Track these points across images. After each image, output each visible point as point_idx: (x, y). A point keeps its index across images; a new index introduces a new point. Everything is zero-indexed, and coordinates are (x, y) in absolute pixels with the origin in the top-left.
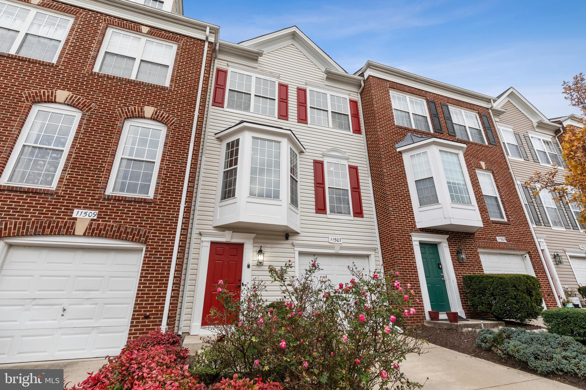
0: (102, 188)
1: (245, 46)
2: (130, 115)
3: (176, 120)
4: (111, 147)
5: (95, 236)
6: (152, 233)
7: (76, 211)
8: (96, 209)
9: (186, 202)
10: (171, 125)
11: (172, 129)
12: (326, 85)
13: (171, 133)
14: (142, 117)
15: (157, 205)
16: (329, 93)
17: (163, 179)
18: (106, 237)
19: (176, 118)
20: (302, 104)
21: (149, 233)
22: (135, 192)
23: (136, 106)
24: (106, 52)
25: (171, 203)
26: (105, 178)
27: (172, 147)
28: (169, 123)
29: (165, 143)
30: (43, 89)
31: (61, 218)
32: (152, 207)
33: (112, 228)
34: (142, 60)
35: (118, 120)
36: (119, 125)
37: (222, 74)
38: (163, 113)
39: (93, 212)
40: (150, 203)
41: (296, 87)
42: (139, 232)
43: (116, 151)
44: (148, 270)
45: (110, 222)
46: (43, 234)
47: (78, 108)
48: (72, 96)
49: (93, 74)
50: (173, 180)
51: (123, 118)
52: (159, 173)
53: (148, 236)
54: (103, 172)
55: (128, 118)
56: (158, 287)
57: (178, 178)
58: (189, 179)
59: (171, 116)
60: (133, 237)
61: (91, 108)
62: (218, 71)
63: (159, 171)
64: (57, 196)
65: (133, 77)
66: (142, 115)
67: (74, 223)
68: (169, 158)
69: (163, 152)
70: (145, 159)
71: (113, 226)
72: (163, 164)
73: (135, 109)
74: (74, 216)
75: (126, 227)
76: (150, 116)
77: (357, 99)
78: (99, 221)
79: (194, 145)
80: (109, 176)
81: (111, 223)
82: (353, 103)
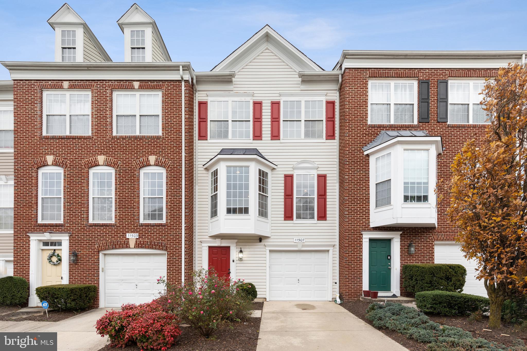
0: (137, 219)
1: (217, 71)
2: (141, 165)
3: (171, 163)
4: (136, 192)
5: (140, 248)
6: (169, 244)
7: (127, 234)
8: (137, 232)
9: (185, 223)
10: (168, 168)
11: (170, 171)
12: (301, 90)
13: (169, 174)
14: (149, 165)
15: (169, 226)
16: (303, 99)
17: (169, 209)
18: (145, 248)
19: (170, 161)
20: (275, 120)
21: (167, 244)
22: (155, 219)
23: (143, 157)
24: (117, 115)
25: (177, 225)
26: (137, 212)
27: (171, 185)
28: (166, 167)
29: (166, 183)
30: (91, 157)
31: (122, 239)
32: (166, 228)
33: (147, 243)
34: (140, 116)
35: (136, 171)
36: (137, 174)
37: (203, 105)
38: (161, 159)
39: (136, 234)
40: (164, 226)
41: (270, 102)
42: (162, 244)
43: (139, 194)
44: (171, 266)
45: (145, 239)
46: (116, 248)
47: (112, 167)
48: (107, 158)
49: (113, 138)
50: (175, 209)
51: (138, 168)
52: (166, 205)
53: (167, 246)
54: (135, 209)
55: (141, 168)
56: (177, 274)
57: (178, 207)
58: (185, 207)
59: (167, 160)
60: (159, 247)
61: (119, 165)
62: (200, 103)
63: (166, 204)
64: (117, 226)
65: (138, 134)
66: (148, 163)
67: (128, 241)
68: (171, 193)
69: (167, 190)
70: (157, 196)
71: (147, 241)
72: (167, 198)
73: (143, 159)
74: (127, 237)
75: (155, 242)
76: (154, 164)
77: (335, 98)
78: (140, 239)
79: (185, 181)
80: (139, 211)
81: (147, 240)
82: (330, 104)
